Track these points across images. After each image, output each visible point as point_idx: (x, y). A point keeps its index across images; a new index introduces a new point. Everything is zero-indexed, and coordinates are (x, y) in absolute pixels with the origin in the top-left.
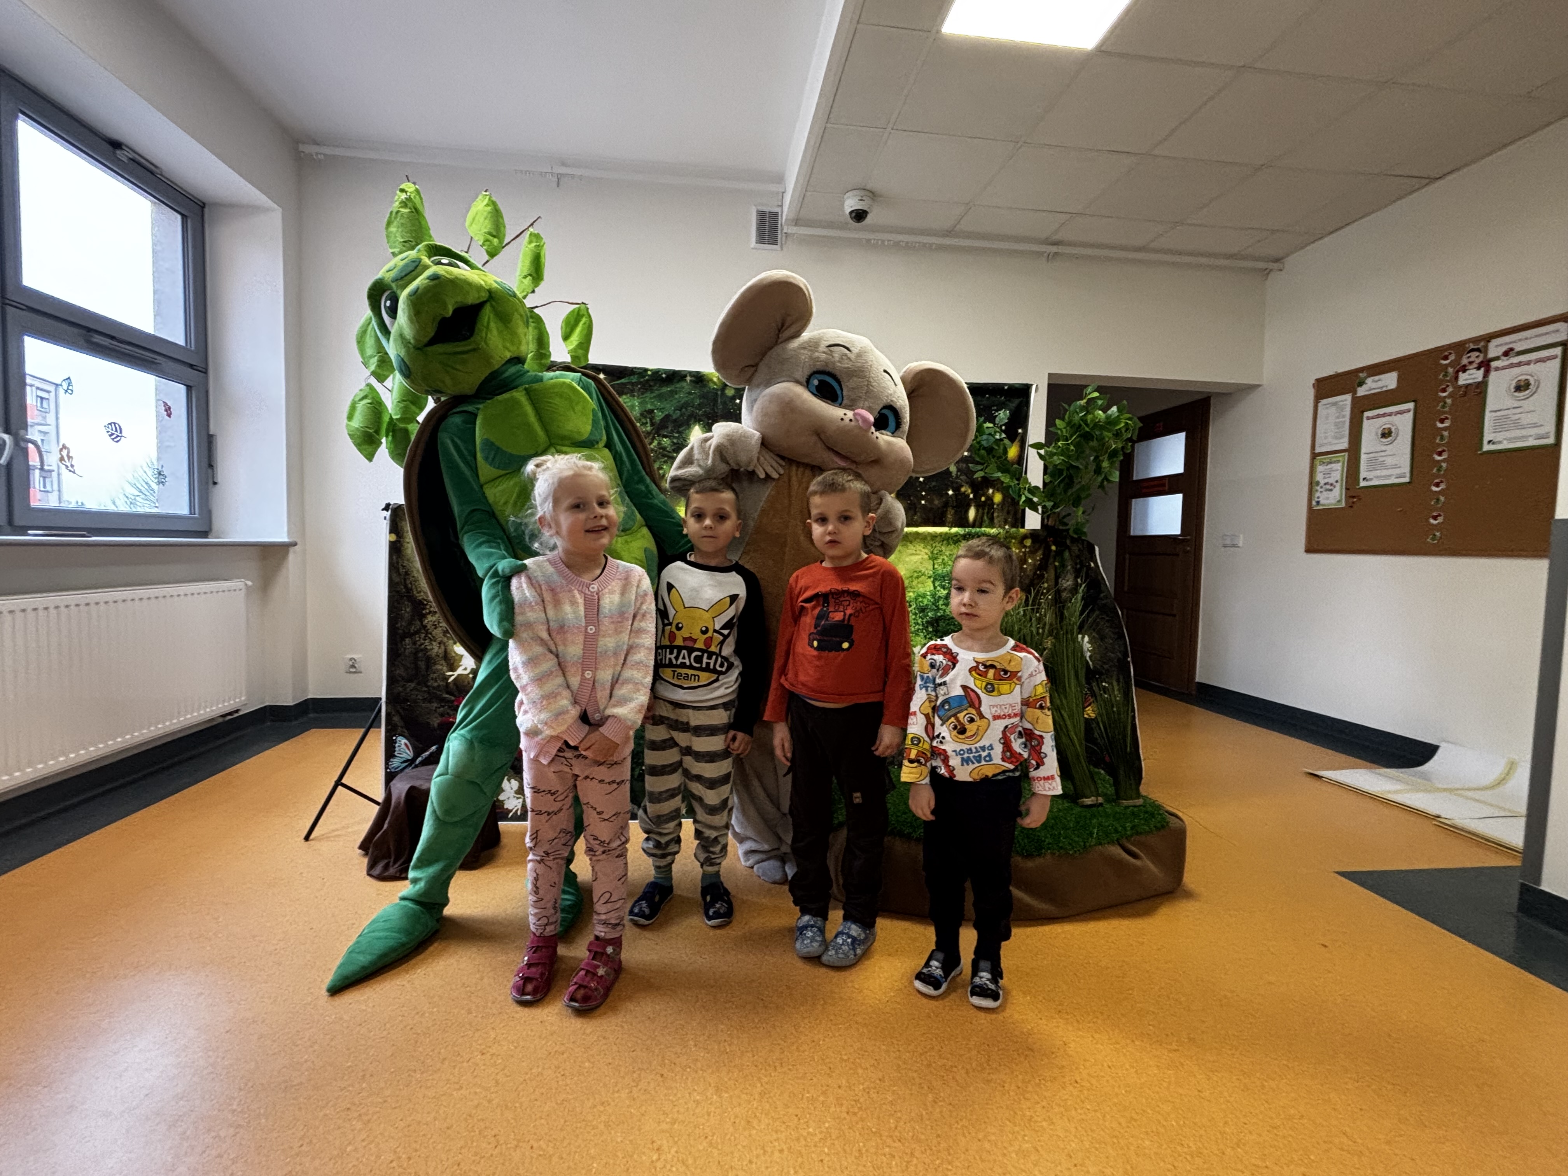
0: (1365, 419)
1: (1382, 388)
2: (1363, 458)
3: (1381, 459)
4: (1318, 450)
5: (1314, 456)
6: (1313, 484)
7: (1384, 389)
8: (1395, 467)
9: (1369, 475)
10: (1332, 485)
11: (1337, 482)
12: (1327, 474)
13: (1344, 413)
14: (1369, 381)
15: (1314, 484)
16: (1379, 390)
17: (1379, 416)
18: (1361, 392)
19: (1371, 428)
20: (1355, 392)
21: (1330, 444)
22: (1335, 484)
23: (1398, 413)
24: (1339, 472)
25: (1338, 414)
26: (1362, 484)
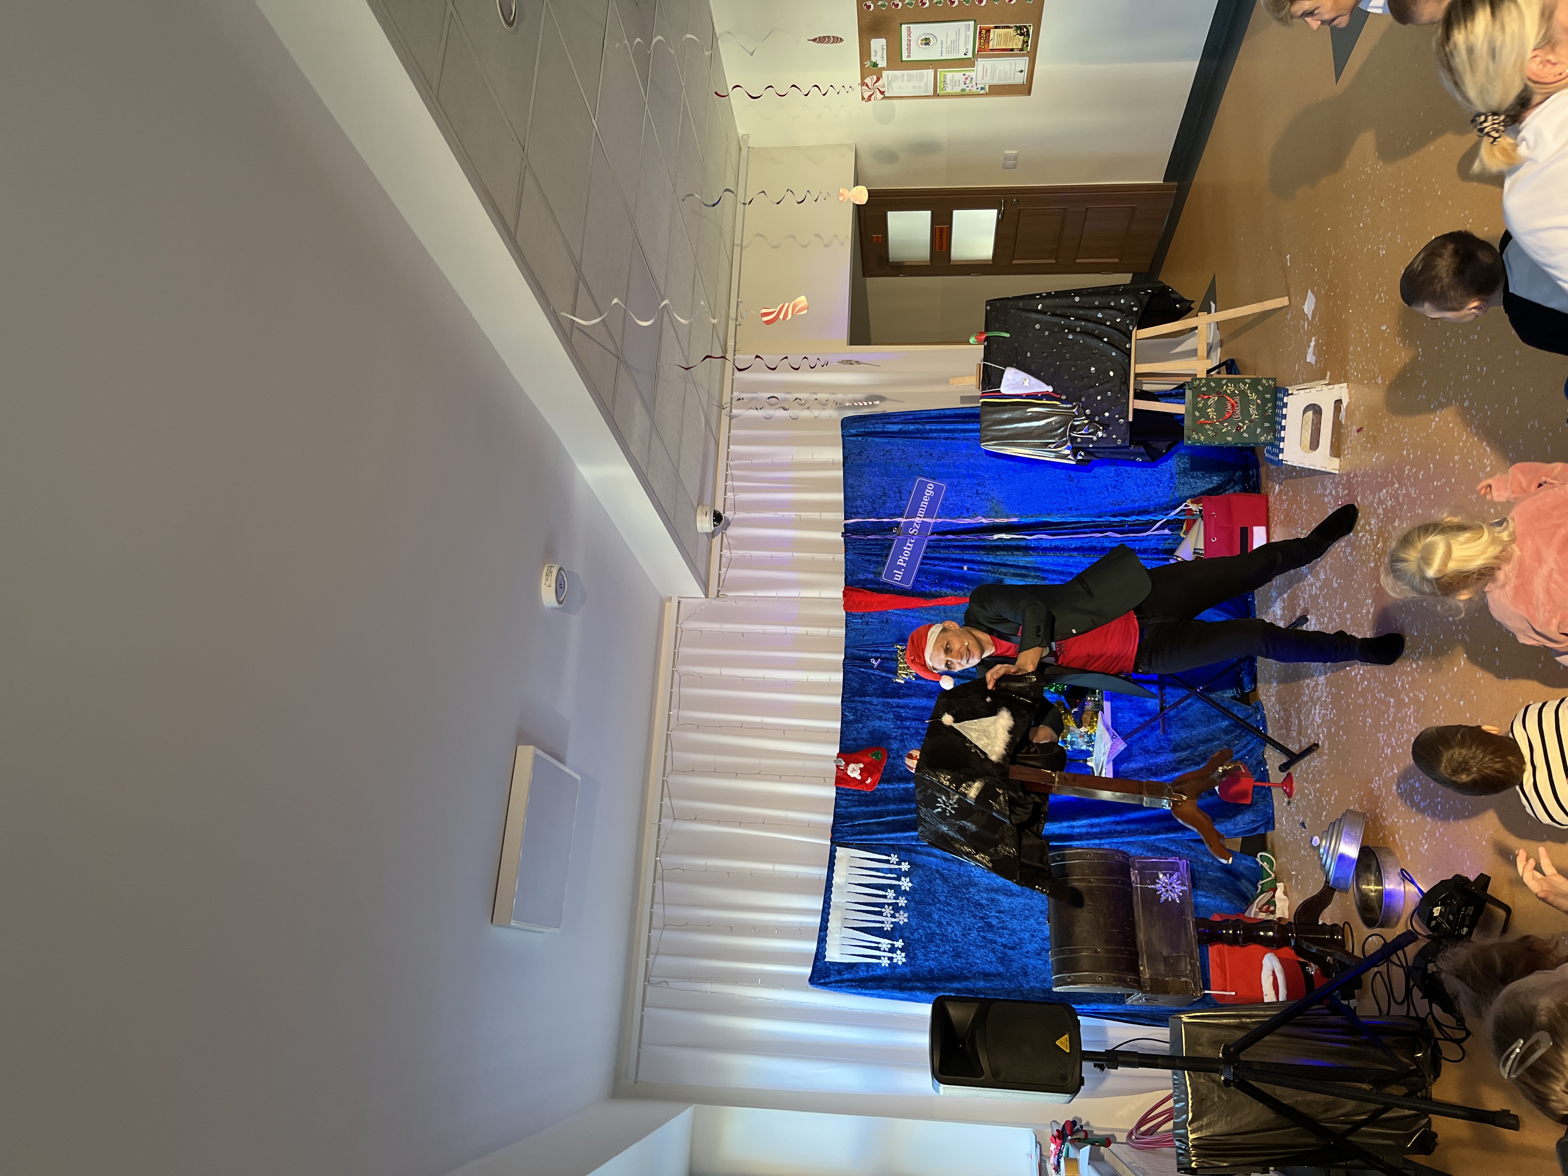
0: (909, 59)
1: (883, 49)
2: (945, 57)
3: (949, 43)
4: (932, 93)
5: (936, 95)
6: (963, 95)
7: (885, 47)
8: (958, 33)
9: (962, 50)
10: (966, 79)
11: (964, 75)
12: (955, 83)
13: (900, 76)
14: (873, 59)
15: (963, 93)
16: (885, 51)
17: (909, 49)
18: (882, 64)
19: (918, 53)
20: (883, 69)
21: (926, 84)
22: (966, 76)
23: (909, 35)
24: (956, 74)
25: (900, 80)
26: (970, 55)
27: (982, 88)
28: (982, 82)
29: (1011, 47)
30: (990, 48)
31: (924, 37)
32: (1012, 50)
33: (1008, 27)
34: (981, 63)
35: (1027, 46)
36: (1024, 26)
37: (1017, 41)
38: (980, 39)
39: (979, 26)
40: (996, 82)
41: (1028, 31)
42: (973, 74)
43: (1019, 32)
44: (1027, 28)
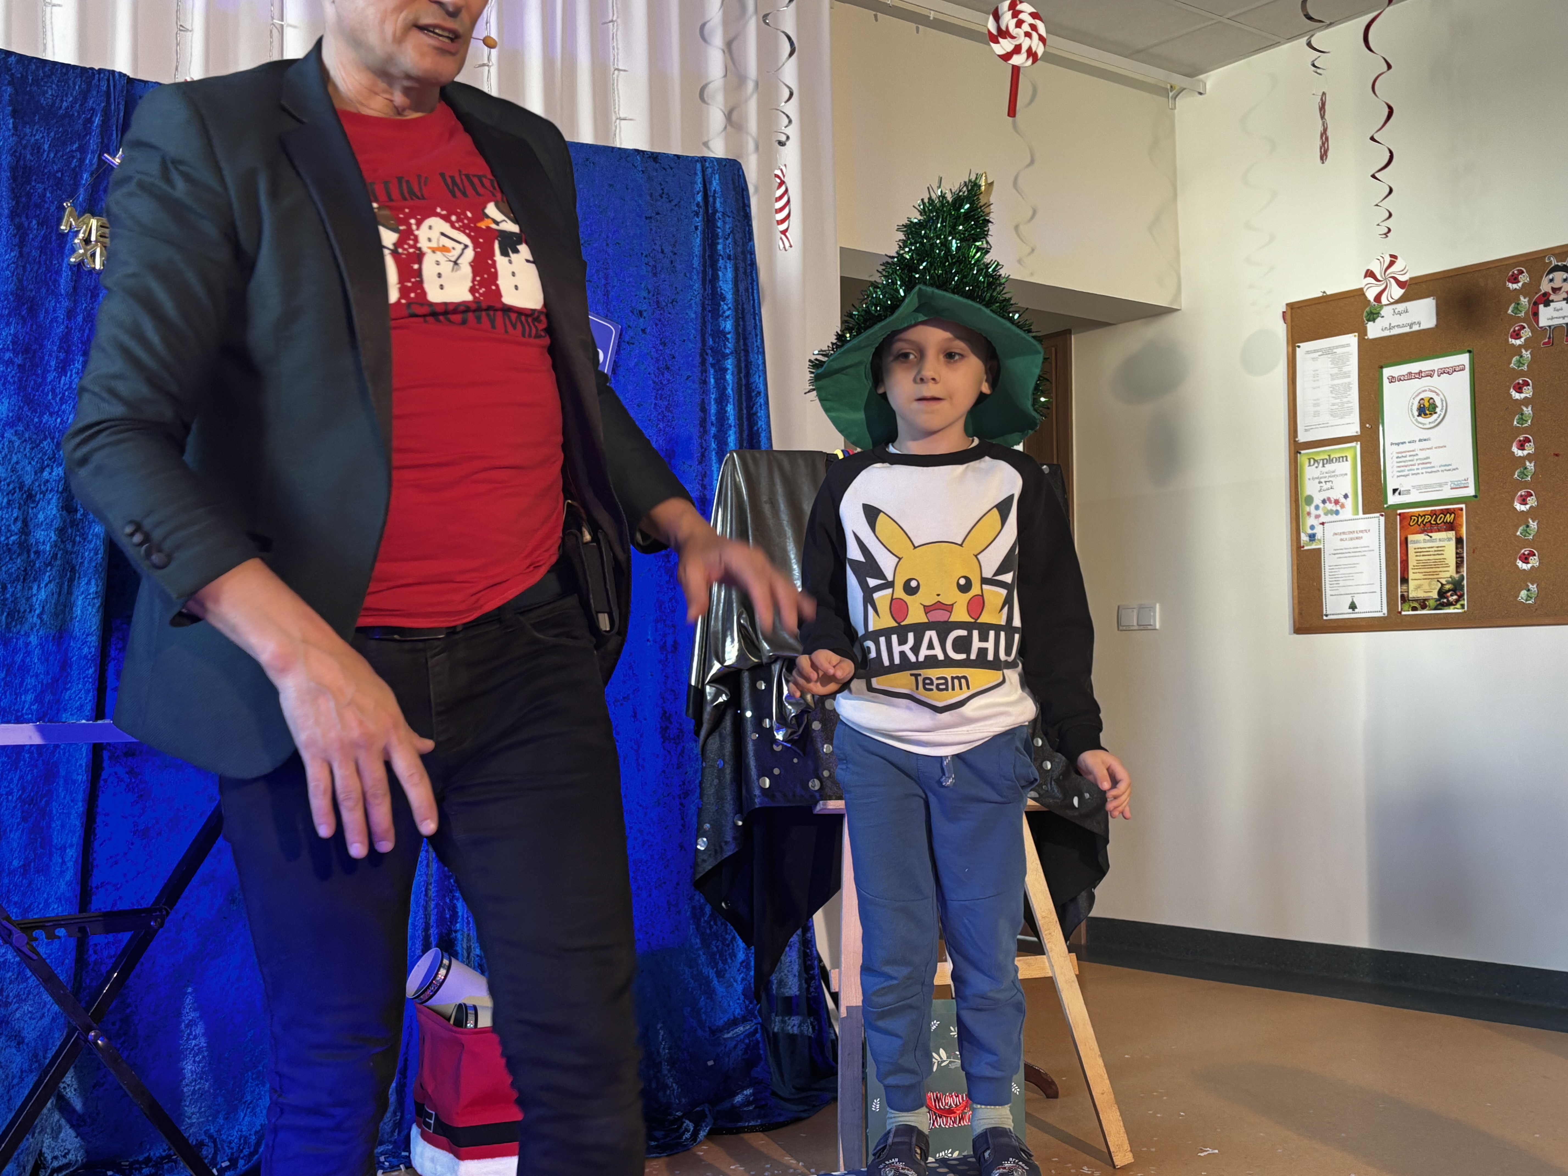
0: (1386, 381)
1: (1411, 326)
2: (1389, 452)
3: (1422, 454)
5: (1296, 448)
6: (1297, 502)
7: (1416, 328)
8: (1447, 468)
10: (1337, 502)
11: (1346, 496)
12: (1324, 482)
13: (1345, 369)
14: (1387, 312)
16: (1407, 330)
17: (1410, 376)
18: (1374, 330)
19: (1398, 398)
20: (1362, 332)
21: (1325, 425)
22: (1342, 500)
23: (1443, 371)
24: (1349, 479)
25: (1336, 370)
26: (1392, 499)
27: (1312, 537)
28: (1329, 535)
29: (1411, 576)
30: (1411, 538)
31: (1438, 403)
32: (1405, 580)
33: (1459, 565)
34: (1375, 524)
35: (1414, 609)
36: (1461, 597)
37: (1426, 587)
38: (1433, 513)
39: (1463, 506)
40: (1328, 562)
41: (1449, 604)
42: (1347, 512)
43: (1448, 587)
44: (1457, 601)
